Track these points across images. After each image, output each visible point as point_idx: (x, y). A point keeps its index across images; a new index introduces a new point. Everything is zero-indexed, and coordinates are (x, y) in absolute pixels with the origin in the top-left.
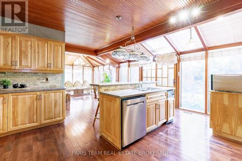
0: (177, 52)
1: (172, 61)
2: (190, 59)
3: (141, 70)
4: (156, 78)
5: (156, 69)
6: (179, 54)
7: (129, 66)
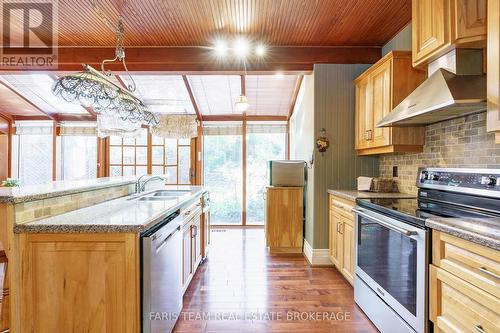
0: (198, 113)
1: (188, 132)
2: (219, 132)
3: (104, 146)
4: (150, 166)
5: (150, 146)
6: (201, 118)
7: (58, 131)
